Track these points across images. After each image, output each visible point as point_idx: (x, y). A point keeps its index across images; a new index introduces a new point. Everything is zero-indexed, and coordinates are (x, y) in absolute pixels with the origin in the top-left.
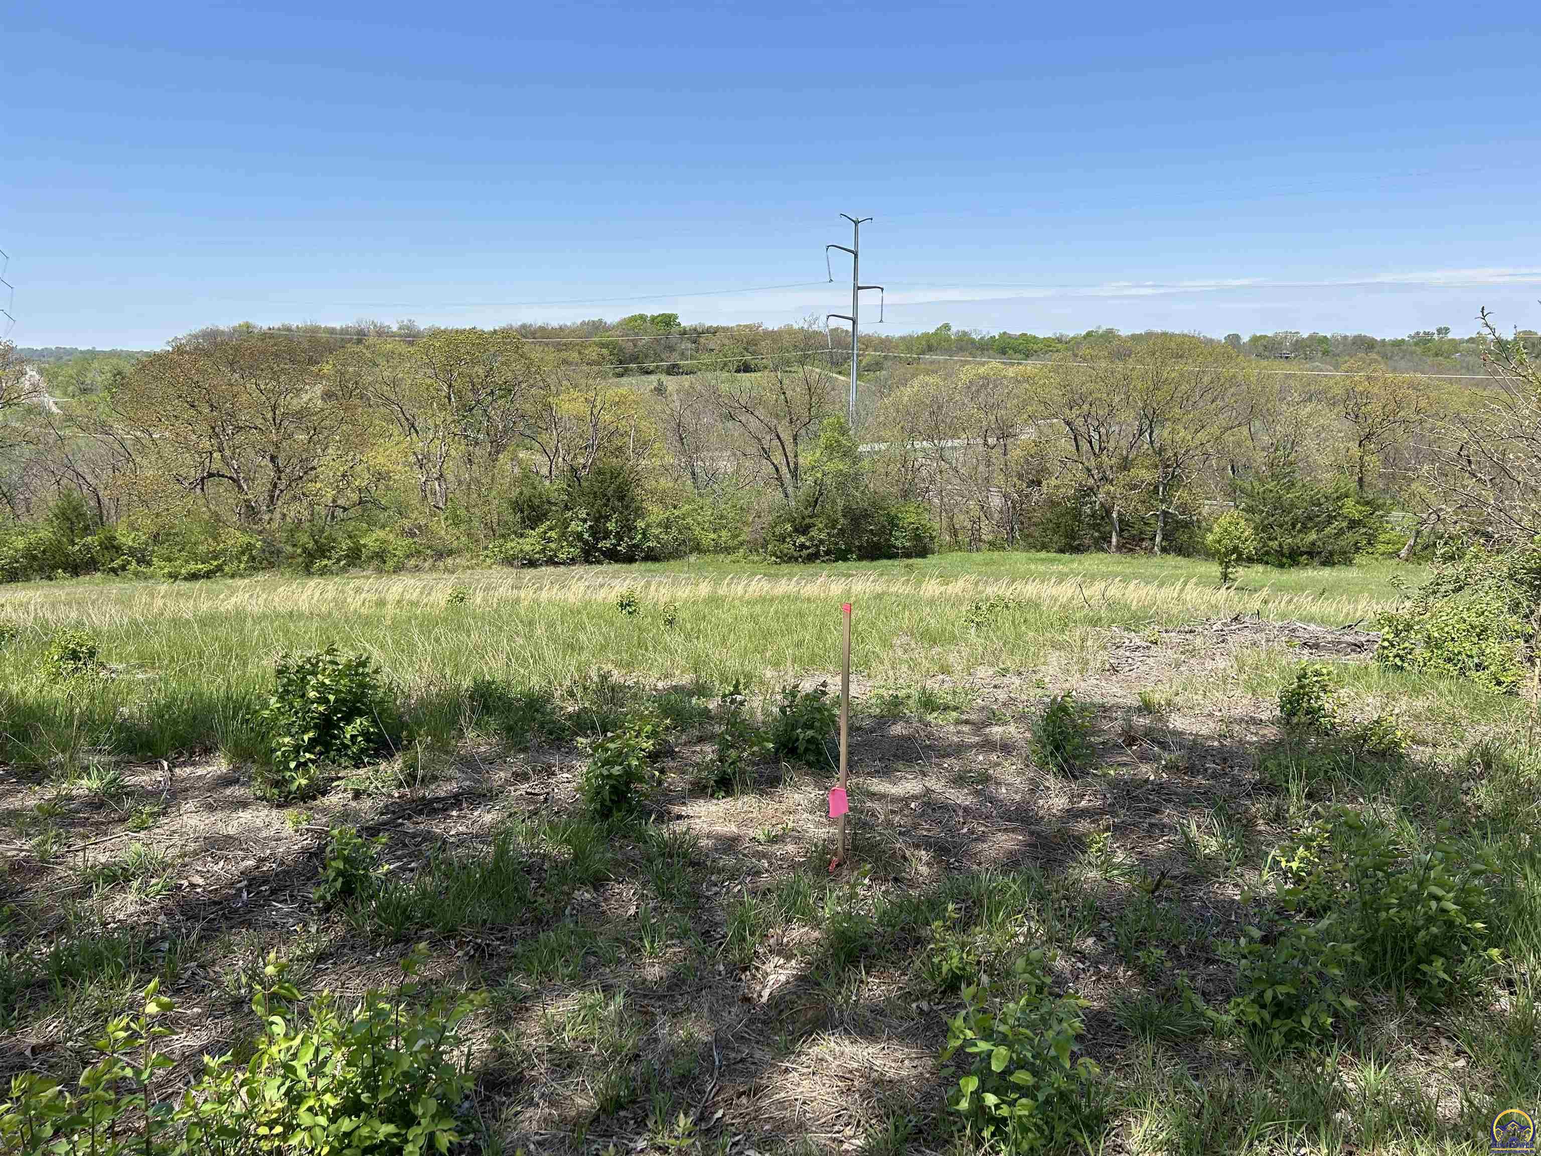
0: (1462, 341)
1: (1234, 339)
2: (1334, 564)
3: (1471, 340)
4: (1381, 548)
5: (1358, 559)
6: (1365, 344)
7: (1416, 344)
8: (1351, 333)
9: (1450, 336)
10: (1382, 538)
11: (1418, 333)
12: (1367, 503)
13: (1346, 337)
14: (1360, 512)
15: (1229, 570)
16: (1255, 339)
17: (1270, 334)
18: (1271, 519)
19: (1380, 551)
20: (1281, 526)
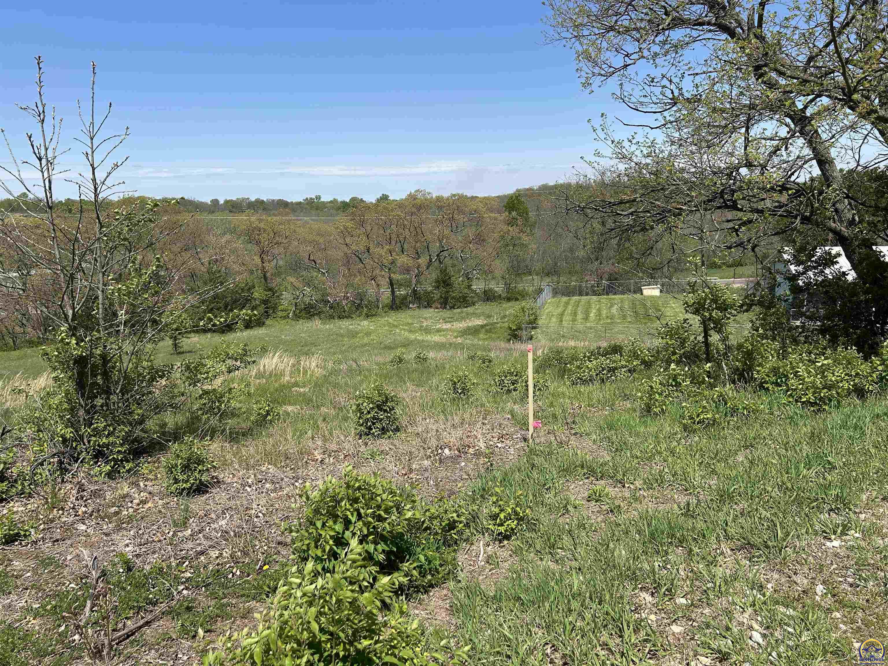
0: (328, 202)
1: (215, 202)
2: (252, 327)
3: (331, 202)
4: (280, 314)
5: (268, 322)
6: (283, 204)
7: (307, 204)
8: (276, 198)
9: (322, 200)
10: (280, 308)
11: (307, 199)
12: (270, 290)
13: (273, 201)
14: (266, 295)
15: (177, 341)
16: (227, 202)
17: (234, 199)
18: (213, 305)
19: (279, 316)
20: (218, 309)
